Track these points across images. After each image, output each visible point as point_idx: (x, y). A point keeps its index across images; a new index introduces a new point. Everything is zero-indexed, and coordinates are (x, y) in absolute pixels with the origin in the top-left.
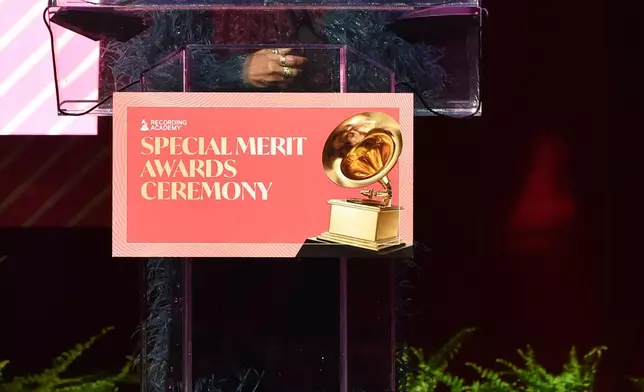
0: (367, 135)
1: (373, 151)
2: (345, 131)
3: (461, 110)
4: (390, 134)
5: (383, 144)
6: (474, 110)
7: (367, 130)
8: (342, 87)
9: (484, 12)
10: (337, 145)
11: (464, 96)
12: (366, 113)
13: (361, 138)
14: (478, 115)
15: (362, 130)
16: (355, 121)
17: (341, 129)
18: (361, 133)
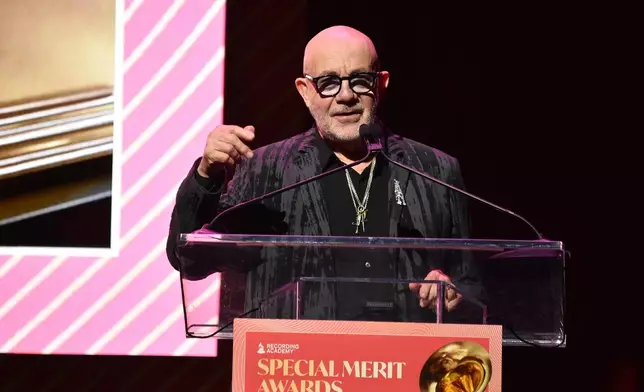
0: (459, 361)
1: (465, 377)
2: (439, 358)
3: (546, 342)
4: (480, 361)
5: (474, 371)
6: (559, 342)
7: (460, 358)
8: (438, 318)
9: (567, 255)
10: (432, 370)
11: (550, 329)
12: (460, 342)
13: (455, 365)
14: (563, 346)
15: (455, 357)
16: (449, 349)
17: (436, 356)
18: (454, 360)
